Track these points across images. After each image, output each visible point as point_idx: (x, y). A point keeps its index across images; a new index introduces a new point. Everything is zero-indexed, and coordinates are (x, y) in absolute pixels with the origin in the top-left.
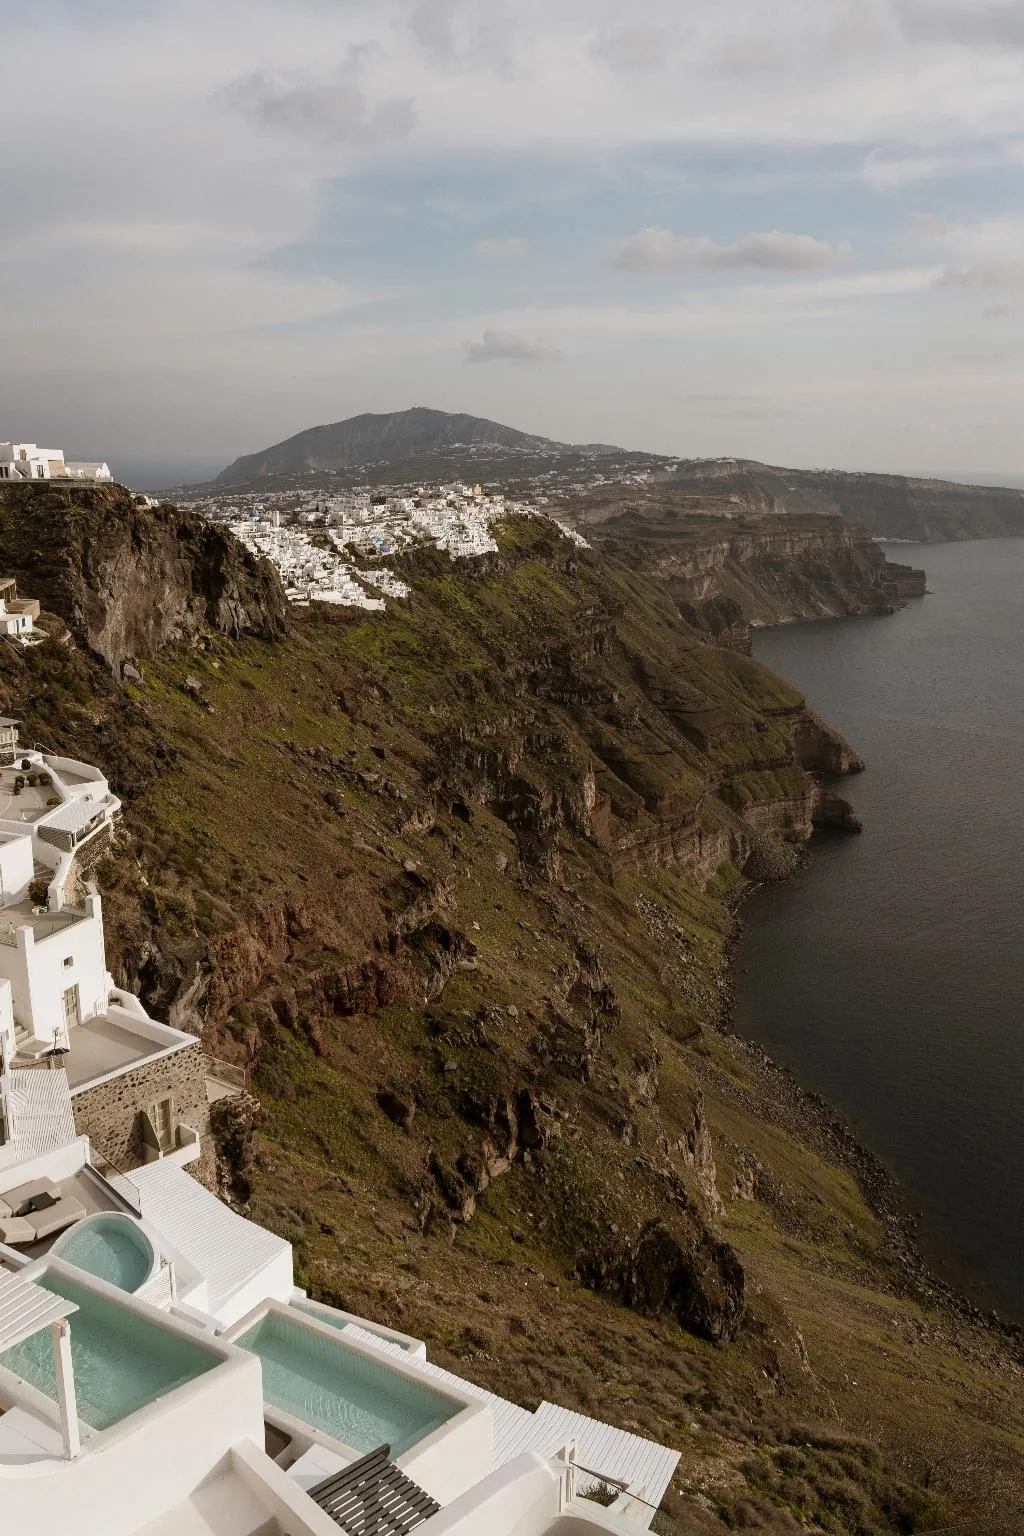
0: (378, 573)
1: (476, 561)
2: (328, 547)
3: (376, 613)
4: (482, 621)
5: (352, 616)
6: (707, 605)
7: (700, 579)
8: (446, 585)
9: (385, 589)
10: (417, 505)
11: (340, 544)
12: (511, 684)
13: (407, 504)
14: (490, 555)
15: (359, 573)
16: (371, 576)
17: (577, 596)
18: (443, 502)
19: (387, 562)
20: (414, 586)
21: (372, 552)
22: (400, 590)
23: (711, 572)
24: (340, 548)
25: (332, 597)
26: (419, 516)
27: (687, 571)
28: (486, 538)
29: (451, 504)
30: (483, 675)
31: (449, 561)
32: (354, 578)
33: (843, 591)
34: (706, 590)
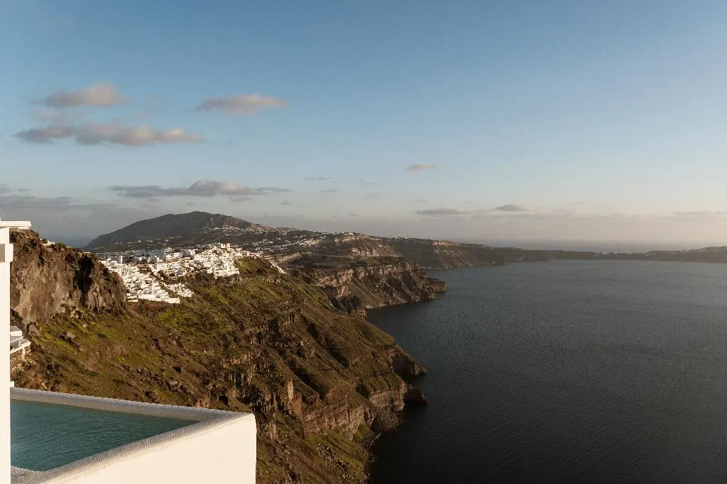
0: (176, 285)
1: (228, 278)
2: (149, 273)
3: (174, 304)
4: (232, 308)
5: (162, 307)
6: (344, 299)
7: (340, 288)
8: (212, 291)
9: (180, 293)
10: (197, 252)
11: (155, 272)
12: (248, 338)
13: (192, 252)
14: (235, 275)
15: (166, 285)
16: (172, 287)
17: (281, 294)
18: (211, 251)
19: (181, 280)
20: (195, 291)
21: (173, 275)
22: (188, 293)
23: (345, 284)
24: (155, 274)
25: (151, 297)
26: (198, 258)
27: (334, 283)
28: (233, 268)
29: (215, 252)
30: (233, 334)
31: (214, 279)
32: (163, 288)
33: (408, 291)
34: (343, 292)
